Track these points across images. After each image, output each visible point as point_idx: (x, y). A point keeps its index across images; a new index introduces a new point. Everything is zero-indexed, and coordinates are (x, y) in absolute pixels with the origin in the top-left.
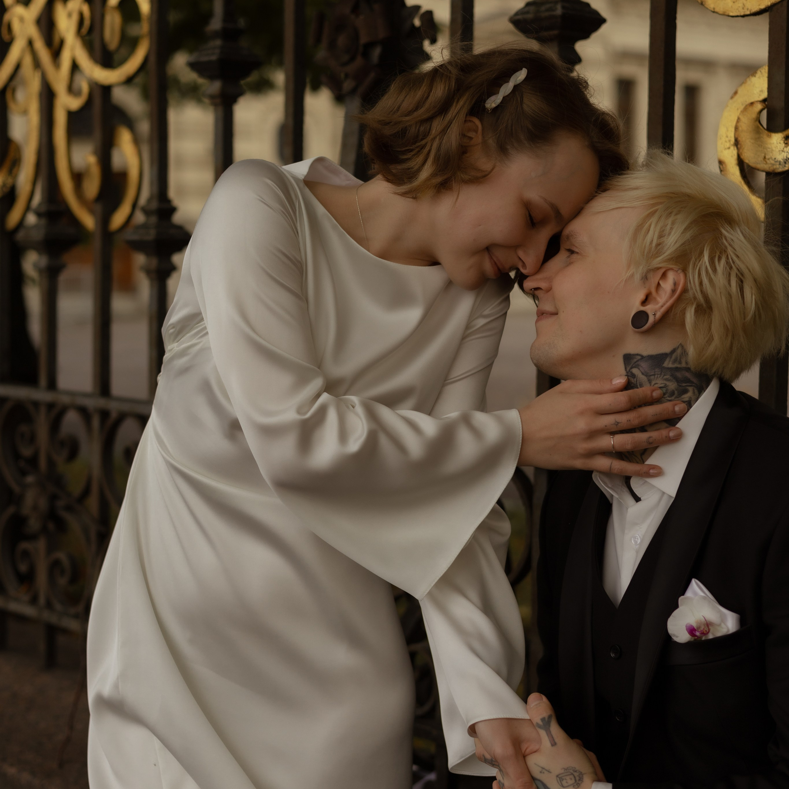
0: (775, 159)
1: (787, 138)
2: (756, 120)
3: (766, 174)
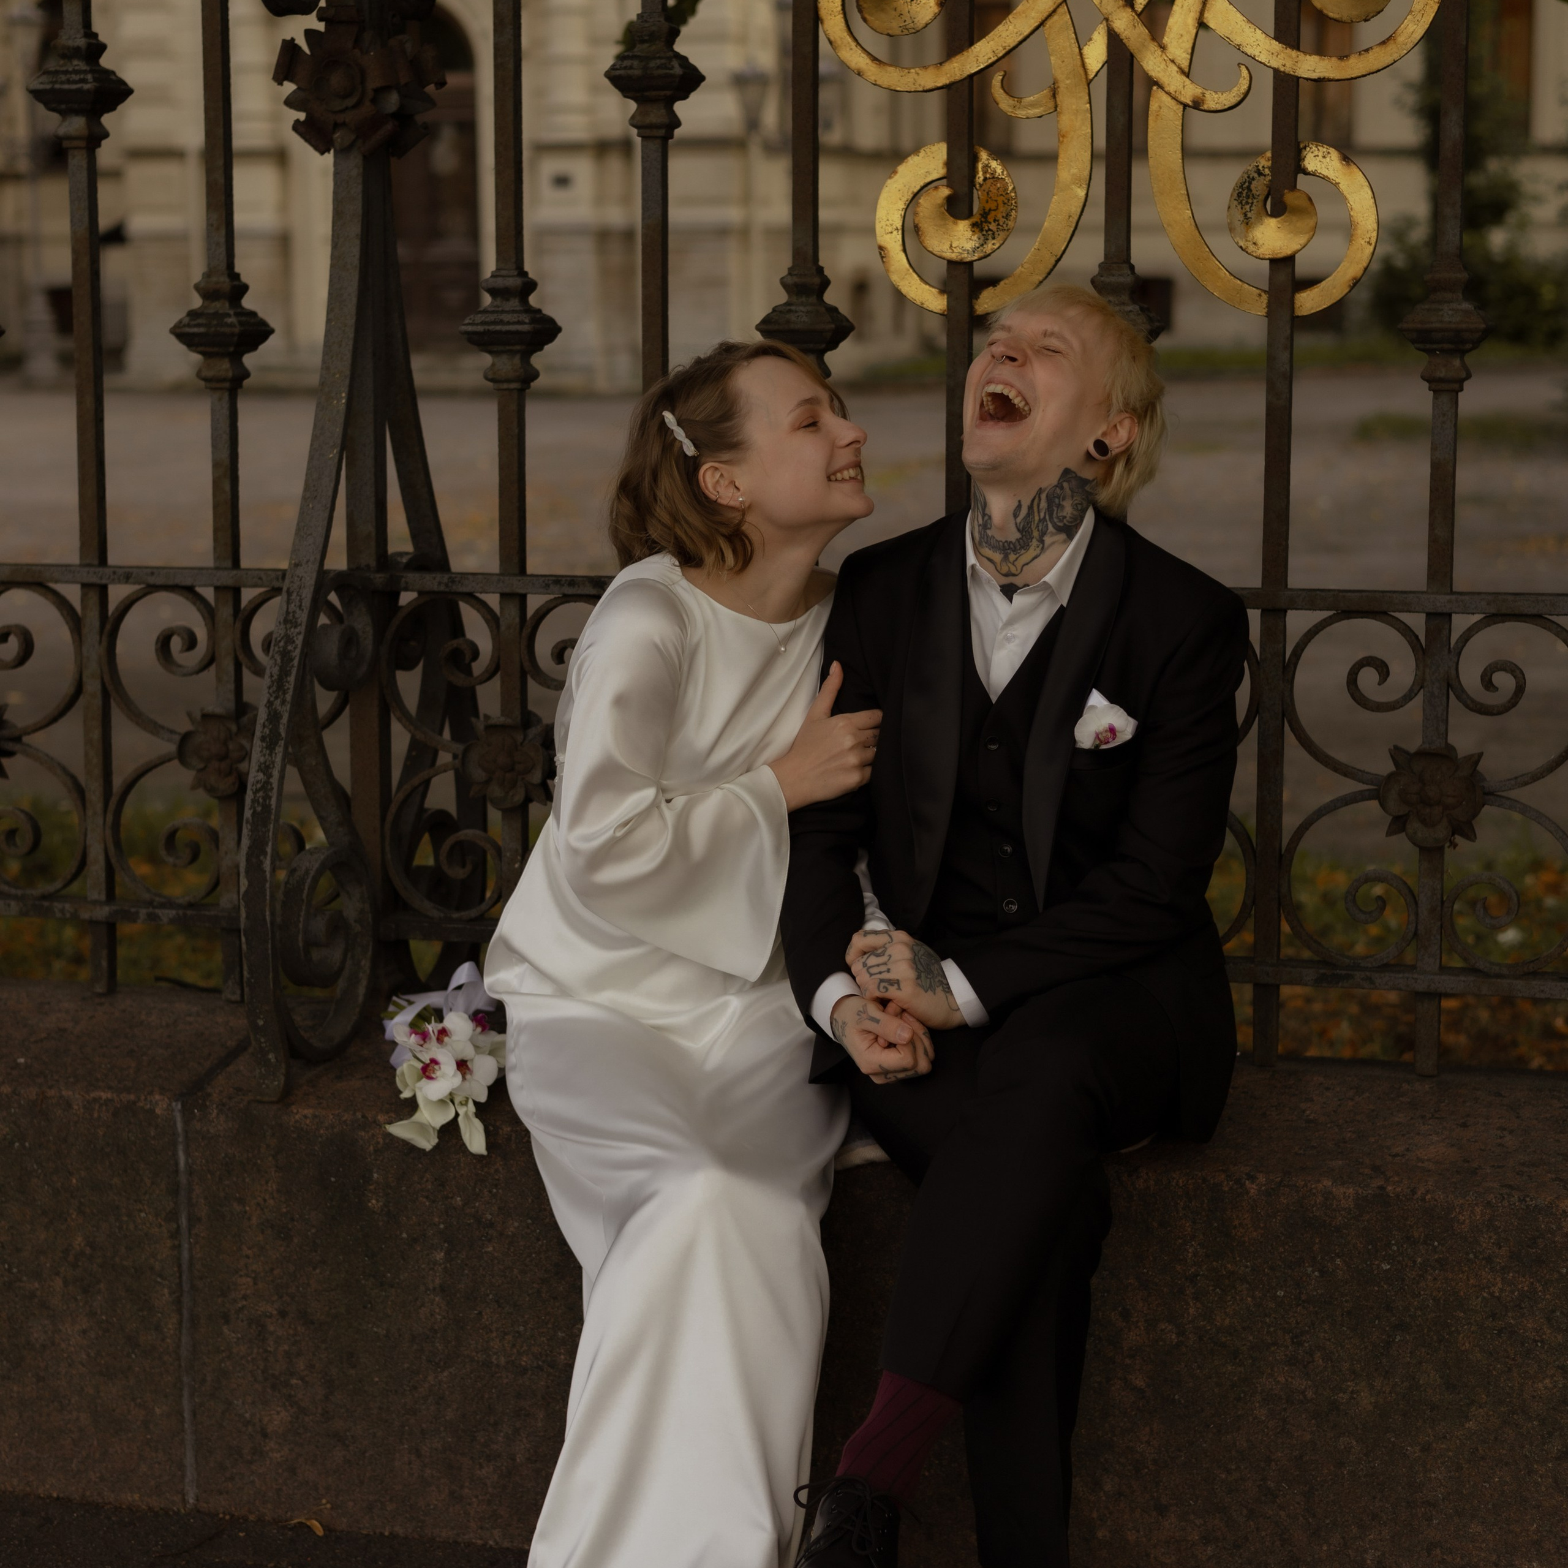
0: (963, 247)
1: (974, 225)
2: (941, 206)
3: (950, 262)
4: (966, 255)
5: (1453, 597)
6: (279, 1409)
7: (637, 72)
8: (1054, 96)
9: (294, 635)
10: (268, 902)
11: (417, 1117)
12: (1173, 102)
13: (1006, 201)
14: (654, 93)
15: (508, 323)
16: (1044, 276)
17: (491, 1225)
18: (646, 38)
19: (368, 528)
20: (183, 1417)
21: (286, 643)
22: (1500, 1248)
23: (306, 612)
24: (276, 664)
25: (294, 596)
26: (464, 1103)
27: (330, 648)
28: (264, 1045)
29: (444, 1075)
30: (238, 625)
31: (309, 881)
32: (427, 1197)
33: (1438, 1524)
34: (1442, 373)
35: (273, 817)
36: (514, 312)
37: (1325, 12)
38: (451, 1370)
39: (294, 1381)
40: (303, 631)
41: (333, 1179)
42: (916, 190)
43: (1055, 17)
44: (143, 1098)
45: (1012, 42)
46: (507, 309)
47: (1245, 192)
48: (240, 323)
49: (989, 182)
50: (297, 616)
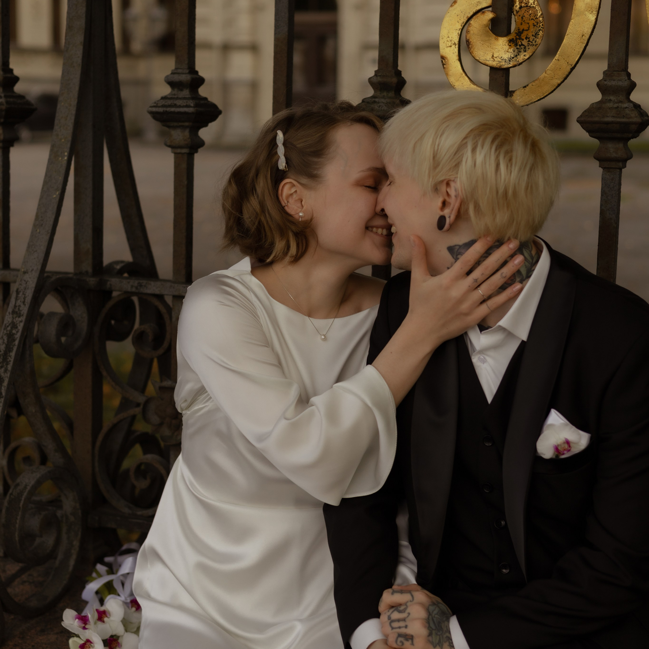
0: (501, 57)
1: (510, 41)
2: (487, 26)
3: (493, 69)
4: (504, 63)
9: (18, 322)
13: (535, 24)
15: (180, 106)
16: (562, 80)
19: (88, 246)
21: (12, 328)
24: (3, 343)
25: (21, 294)
27: (49, 328)
36: (185, 98)
40: (24, 320)
42: (469, 16)
46: (180, 96)
49: (523, 9)
50: (21, 309)
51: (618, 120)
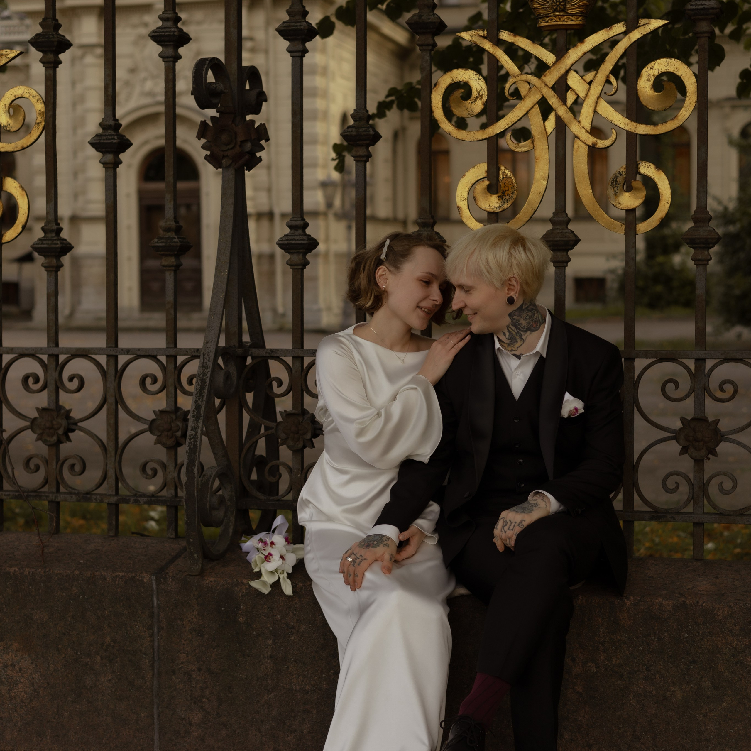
0: (494, 206)
1: (499, 197)
2: (485, 189)
3: (489, 213)
4: (496, 210)
5: (706, 352)
6: (197, 713)
7: (354, 133)
8: (533, 142)
9: (207, 372)
10: (196, 487)
11: (262, 579)
12: (583, 145)
13: (512, 187)
14: (361, 142)
15: (298, 240)
16: (529, 218)
17: (293, 627)
18: (358, 119)
20: (154, 718)
21: (203, 376)
22: (735, 626)
23: (211, 362)
24: (199, 385)
25: (206, 356)
26: (283, 572)
27: (220, 379)
28: (192, 550)
29: (274, 560)
30: (177, 372)
31: (211, 479)
32: (265, 616)
33: (711, 749)
34: (700, 257)
35: (198, 450)
36: (300, 235)
37: (648, 107)
38: (275, 693)
39: (204, 700)
40: (210, 371)
41: (223, 609)
42: (473, 183)
43: (533, 110)
44: (138, 575)
45: (515, 120)
46: (297, 234)
47: (614, 182)
48: (180, 241)
49: (505, 179)
50: (207, 364)
51: (563, 239)
